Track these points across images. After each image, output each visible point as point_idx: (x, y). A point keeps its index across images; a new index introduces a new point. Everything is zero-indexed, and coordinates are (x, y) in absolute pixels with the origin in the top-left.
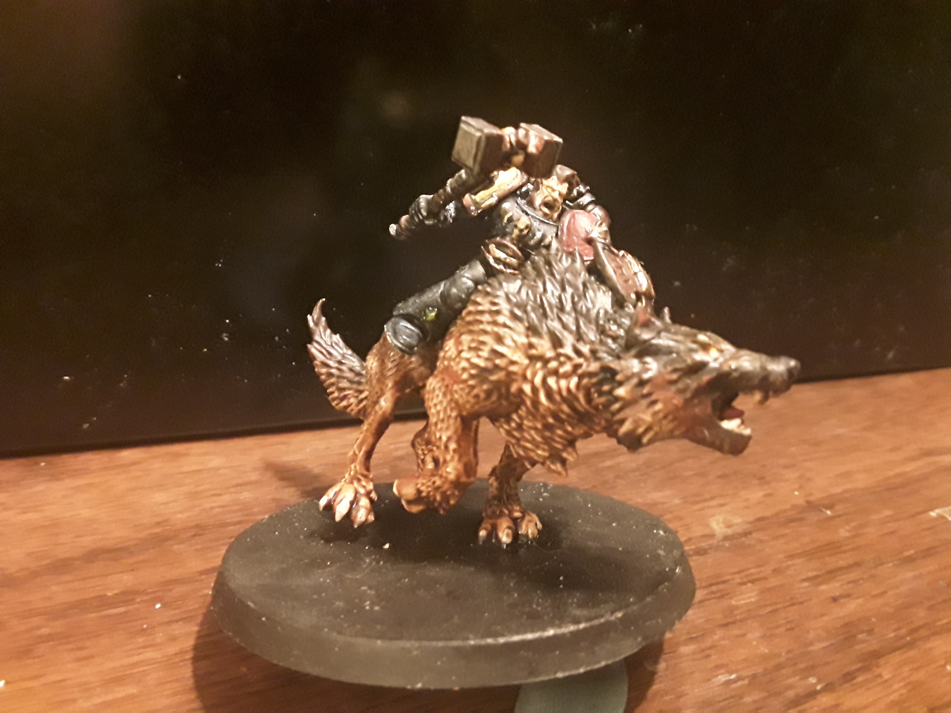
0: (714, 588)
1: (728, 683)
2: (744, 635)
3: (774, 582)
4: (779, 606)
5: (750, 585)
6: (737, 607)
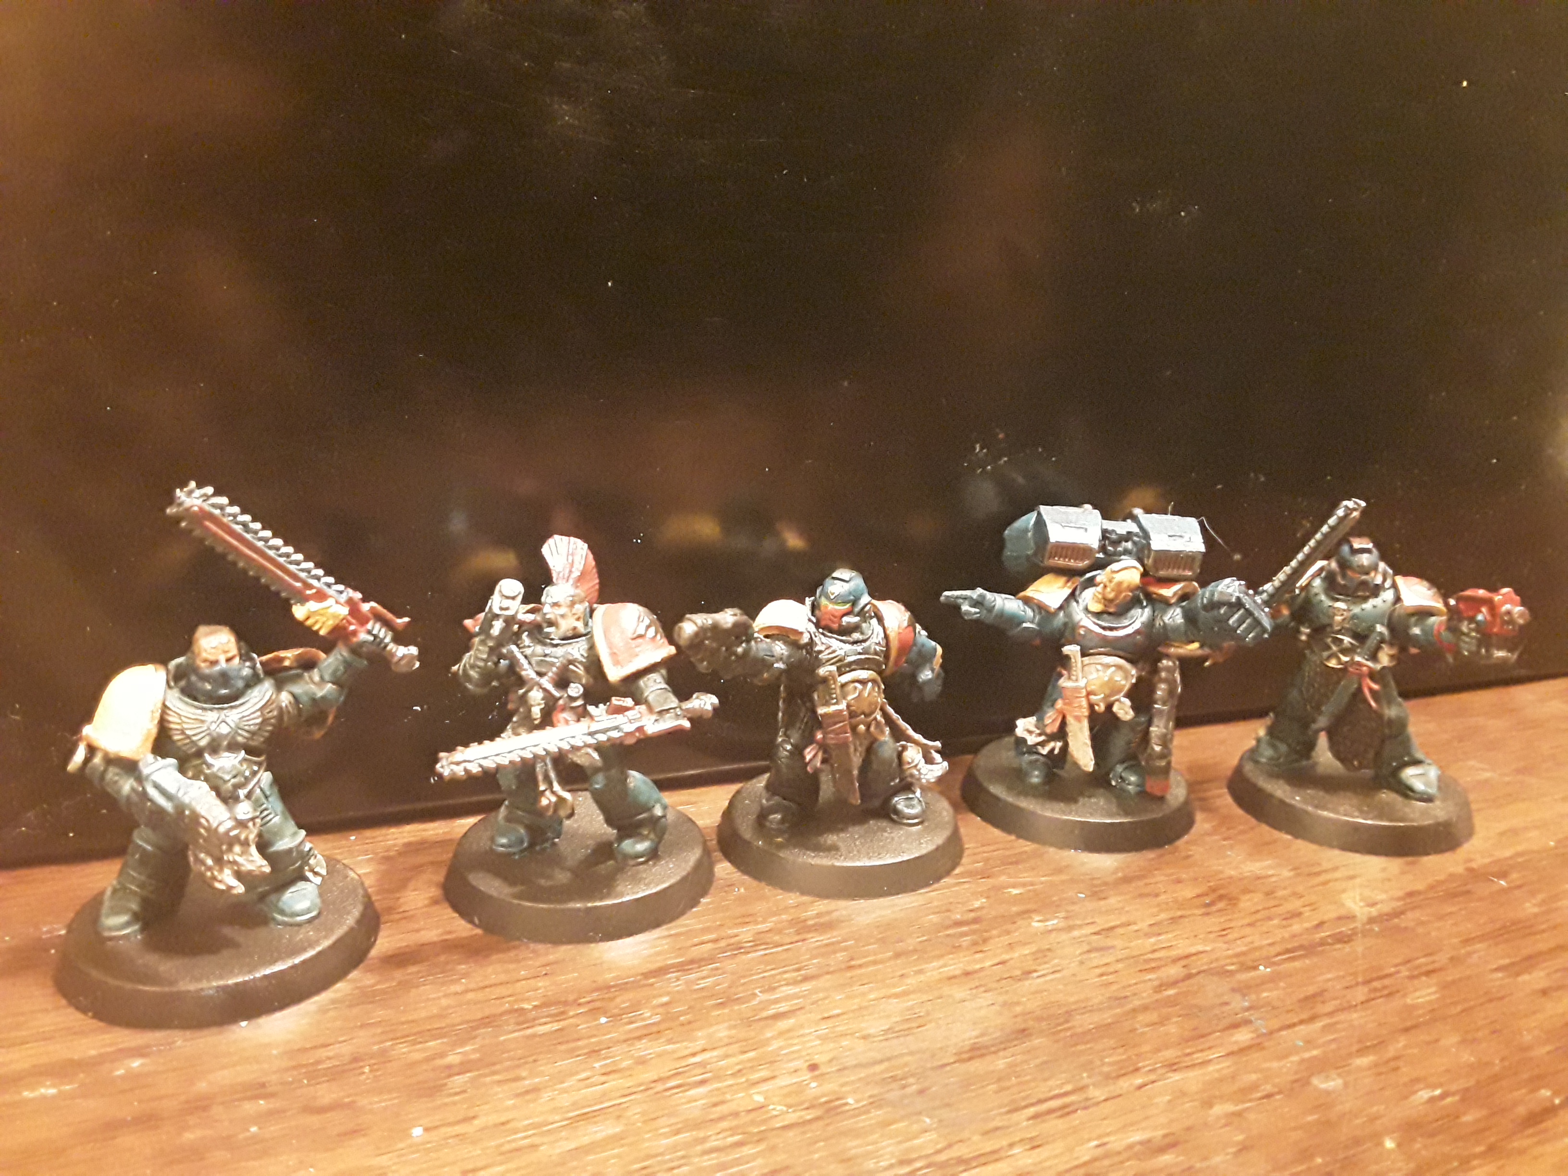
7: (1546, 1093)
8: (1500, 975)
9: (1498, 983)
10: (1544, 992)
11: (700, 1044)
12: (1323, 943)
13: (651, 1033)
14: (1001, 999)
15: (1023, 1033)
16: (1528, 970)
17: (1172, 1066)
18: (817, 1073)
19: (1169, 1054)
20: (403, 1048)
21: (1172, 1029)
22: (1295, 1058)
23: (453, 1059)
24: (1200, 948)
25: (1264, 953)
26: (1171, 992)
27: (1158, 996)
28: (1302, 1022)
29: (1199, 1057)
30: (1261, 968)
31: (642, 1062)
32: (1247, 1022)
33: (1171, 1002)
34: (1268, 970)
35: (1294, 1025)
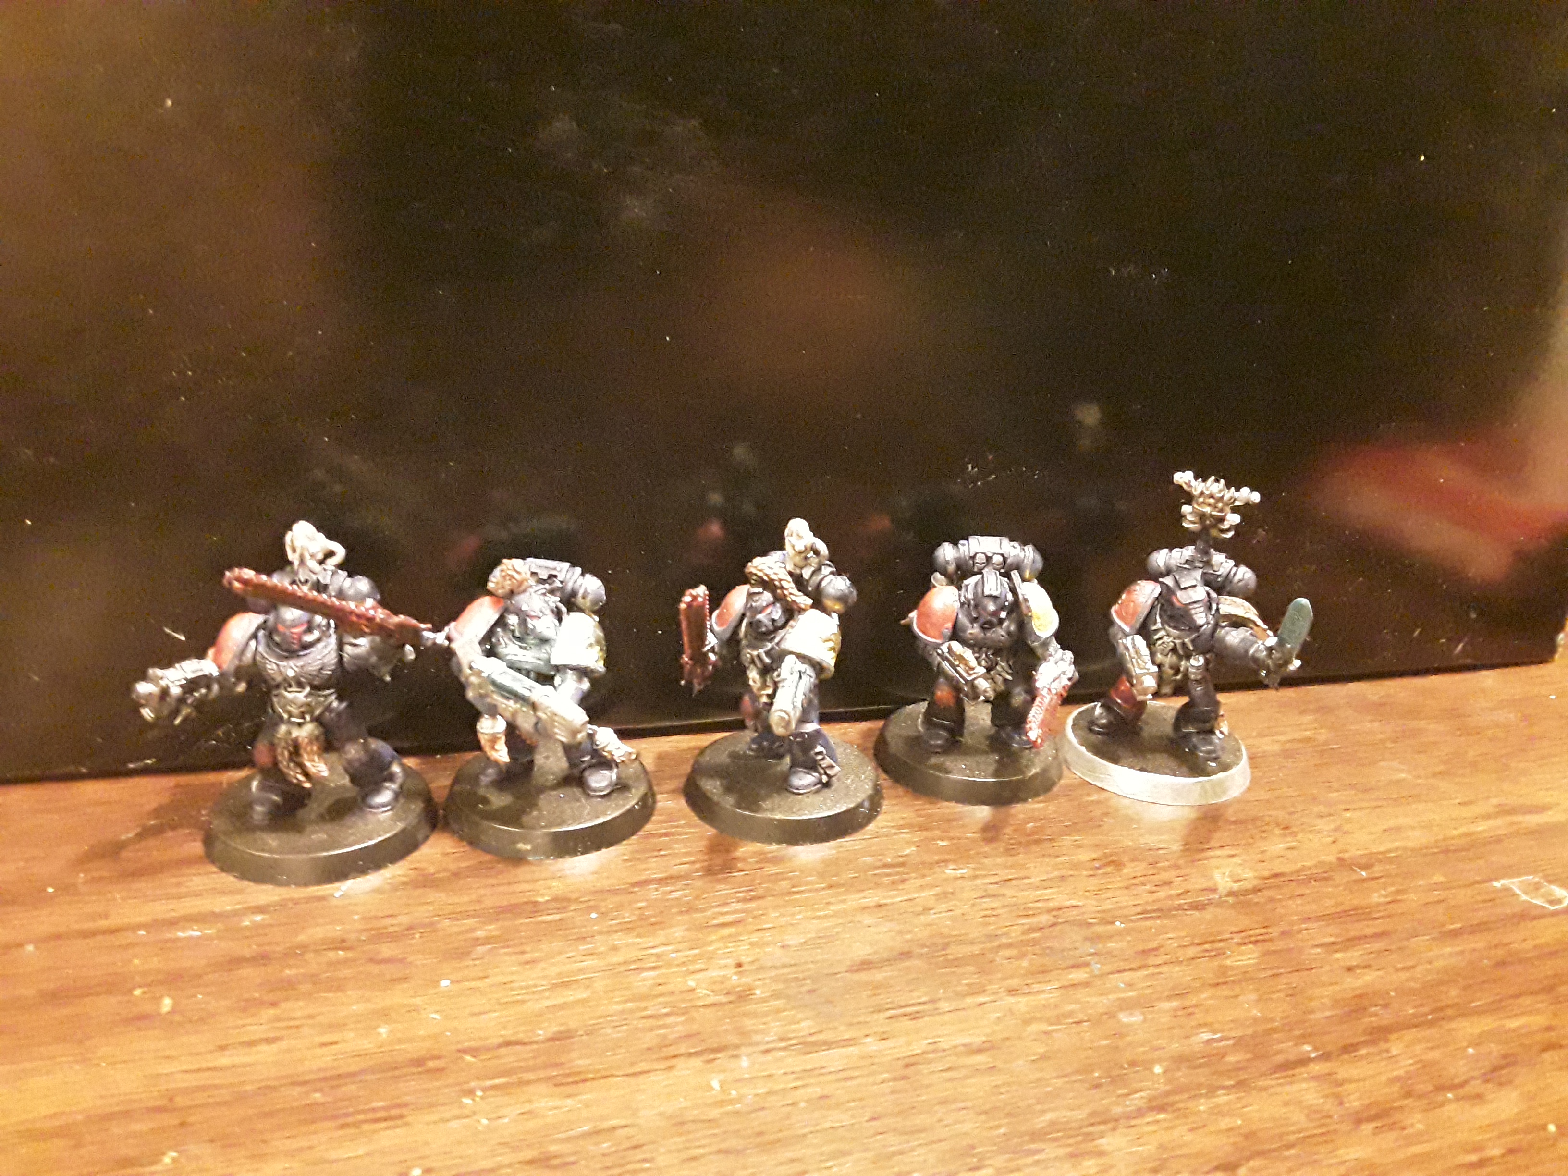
0: (1207, 946)
1: (1208, 1042)
2: (1236, 996)
3: (1280, 945)
4: (1282, 971)
5: (1251, 946)
6: (1232, 968)
7: (1307, 1048)
8: (1319, 950)
9: (1313, 957)
10: (1350, 969)
11: (658, 941)
12: (1180, 908)
13: (627, 928)
14: (898, 928)
15: (906, 955)
16: (1345, 949)
17: (1012, 992)
18: (741, 969)
19: (1014, 982)
20: (447, 923)
21: (1025, 963)
22: (1115, 996)
23: (480, 934)
24: (1074, 903)
25: (1125, 912)
26: (1036, 935)
27: (1024, 937)
28: (1131, 970)
29: (1036, 987)
30: (1118, 923)
31: (615, 948)
32: (1087, 964)
33: (1035, 942)
34: (1123, 925)
35: (1125, 970)
